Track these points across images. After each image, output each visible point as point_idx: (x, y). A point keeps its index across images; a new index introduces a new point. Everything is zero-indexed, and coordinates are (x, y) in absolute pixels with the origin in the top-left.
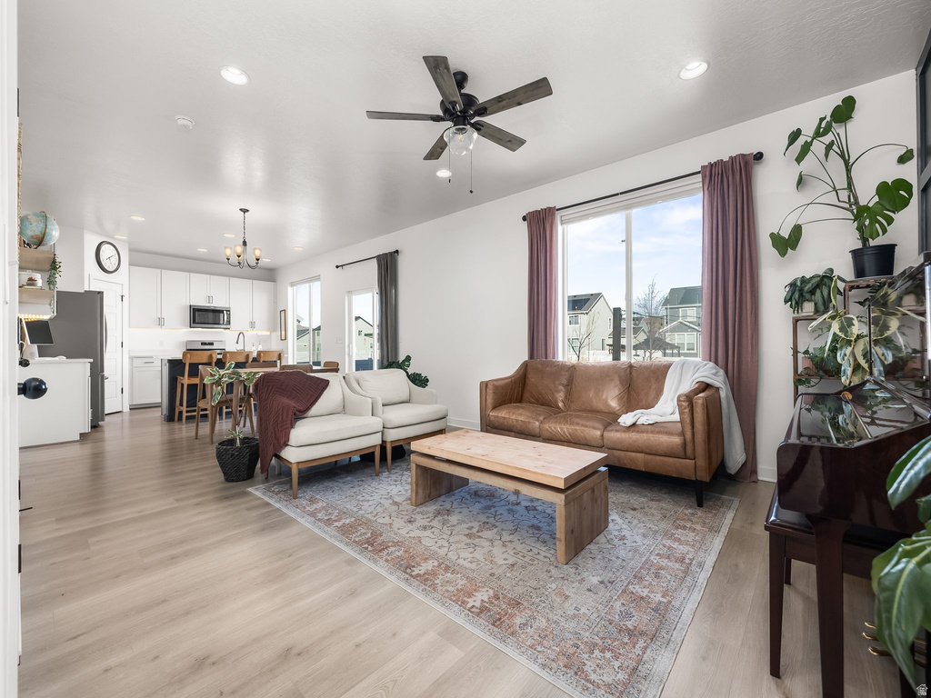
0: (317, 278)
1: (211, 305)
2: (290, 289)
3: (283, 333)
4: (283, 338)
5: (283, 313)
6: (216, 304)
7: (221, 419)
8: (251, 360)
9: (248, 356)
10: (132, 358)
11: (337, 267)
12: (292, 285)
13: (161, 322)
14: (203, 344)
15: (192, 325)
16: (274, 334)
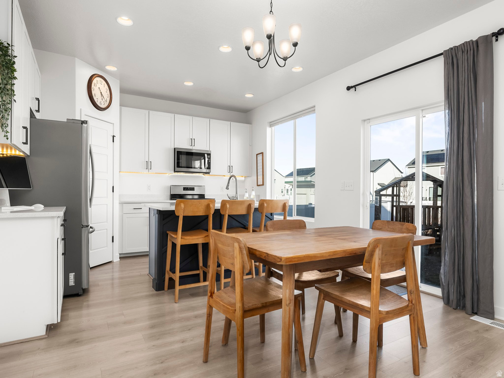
0: (311, 110)
1: (194, 148)
2: (269, 130)
3: (260, 178)
4: (260, 182)
5: (260, 157)
6: (198, 147)
7: (219, 289)
8: (253, 210)
9: (249, 206)
10: (122, 204)
11: (349, 88)
12: (272, 124)
13: (148, 165)
14: (185, 189)
15: (177, 169)
16: (249, 179)
